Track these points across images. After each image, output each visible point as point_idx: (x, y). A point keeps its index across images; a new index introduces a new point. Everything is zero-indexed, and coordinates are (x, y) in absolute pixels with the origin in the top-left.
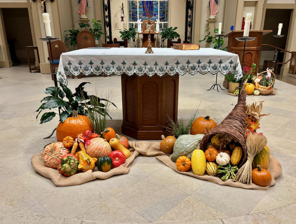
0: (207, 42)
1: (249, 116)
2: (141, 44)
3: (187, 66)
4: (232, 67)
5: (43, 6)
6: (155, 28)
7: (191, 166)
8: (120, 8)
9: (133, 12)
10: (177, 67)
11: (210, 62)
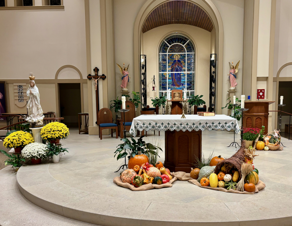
0: (228, 108)
1: (246, 156)
2: (170, 110)
3: (206, 125)
4: (233, 126)
5: (97, 83)
6: (183, 95)
7: (209, 183)
8: (152, 80)
9: (163, 82)
10: (200, 126)
11: (219, 123)
